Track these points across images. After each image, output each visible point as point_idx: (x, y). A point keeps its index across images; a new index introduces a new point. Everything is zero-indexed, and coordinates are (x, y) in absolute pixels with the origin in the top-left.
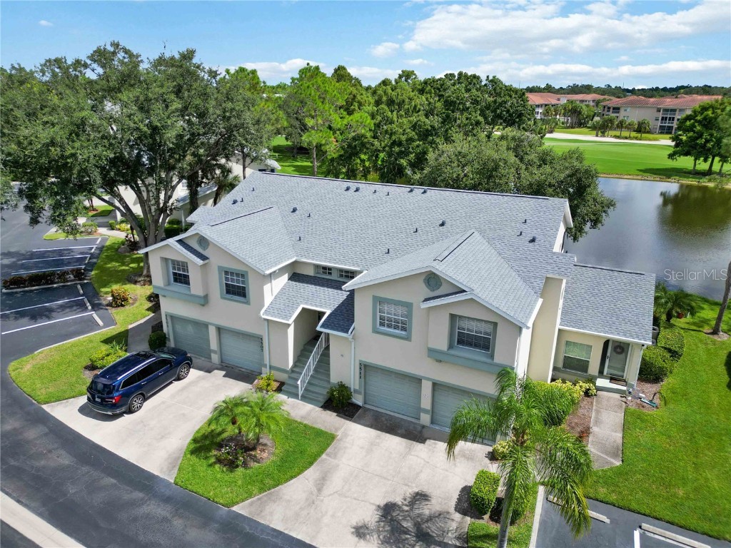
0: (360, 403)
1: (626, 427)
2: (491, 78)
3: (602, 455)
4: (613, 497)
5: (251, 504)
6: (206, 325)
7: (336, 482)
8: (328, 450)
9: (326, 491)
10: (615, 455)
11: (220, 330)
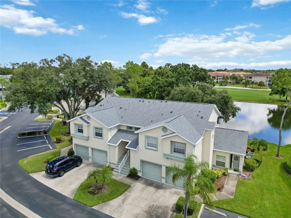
0: (140, 176)
1: (237, 186)
2: (194, 65)
3: (227, 195)
4: (229, 208)
5: (99, 206)
6: (88, 148)
7: (129, 200)
8: (128, 190)
9: (125, 203)
10: (232, 195)
11: (92, 149)
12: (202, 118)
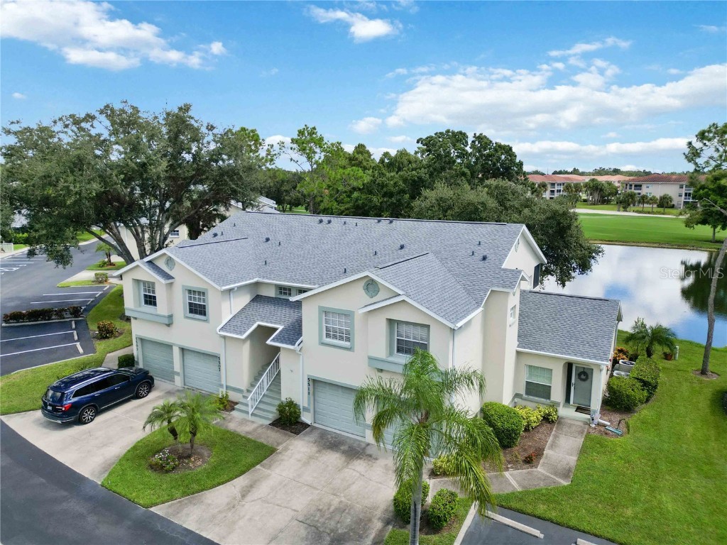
0: (309, 422)
1: (583, 451)
3: (552, 476)
4: (553, 515)
5: (170, 506)
7: (263, 489)
8: (264, 462)
9: (249, 498)
10: (565, 476)
11: (183, 350)
12: (484, 258)
